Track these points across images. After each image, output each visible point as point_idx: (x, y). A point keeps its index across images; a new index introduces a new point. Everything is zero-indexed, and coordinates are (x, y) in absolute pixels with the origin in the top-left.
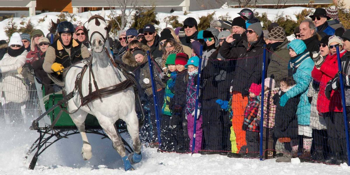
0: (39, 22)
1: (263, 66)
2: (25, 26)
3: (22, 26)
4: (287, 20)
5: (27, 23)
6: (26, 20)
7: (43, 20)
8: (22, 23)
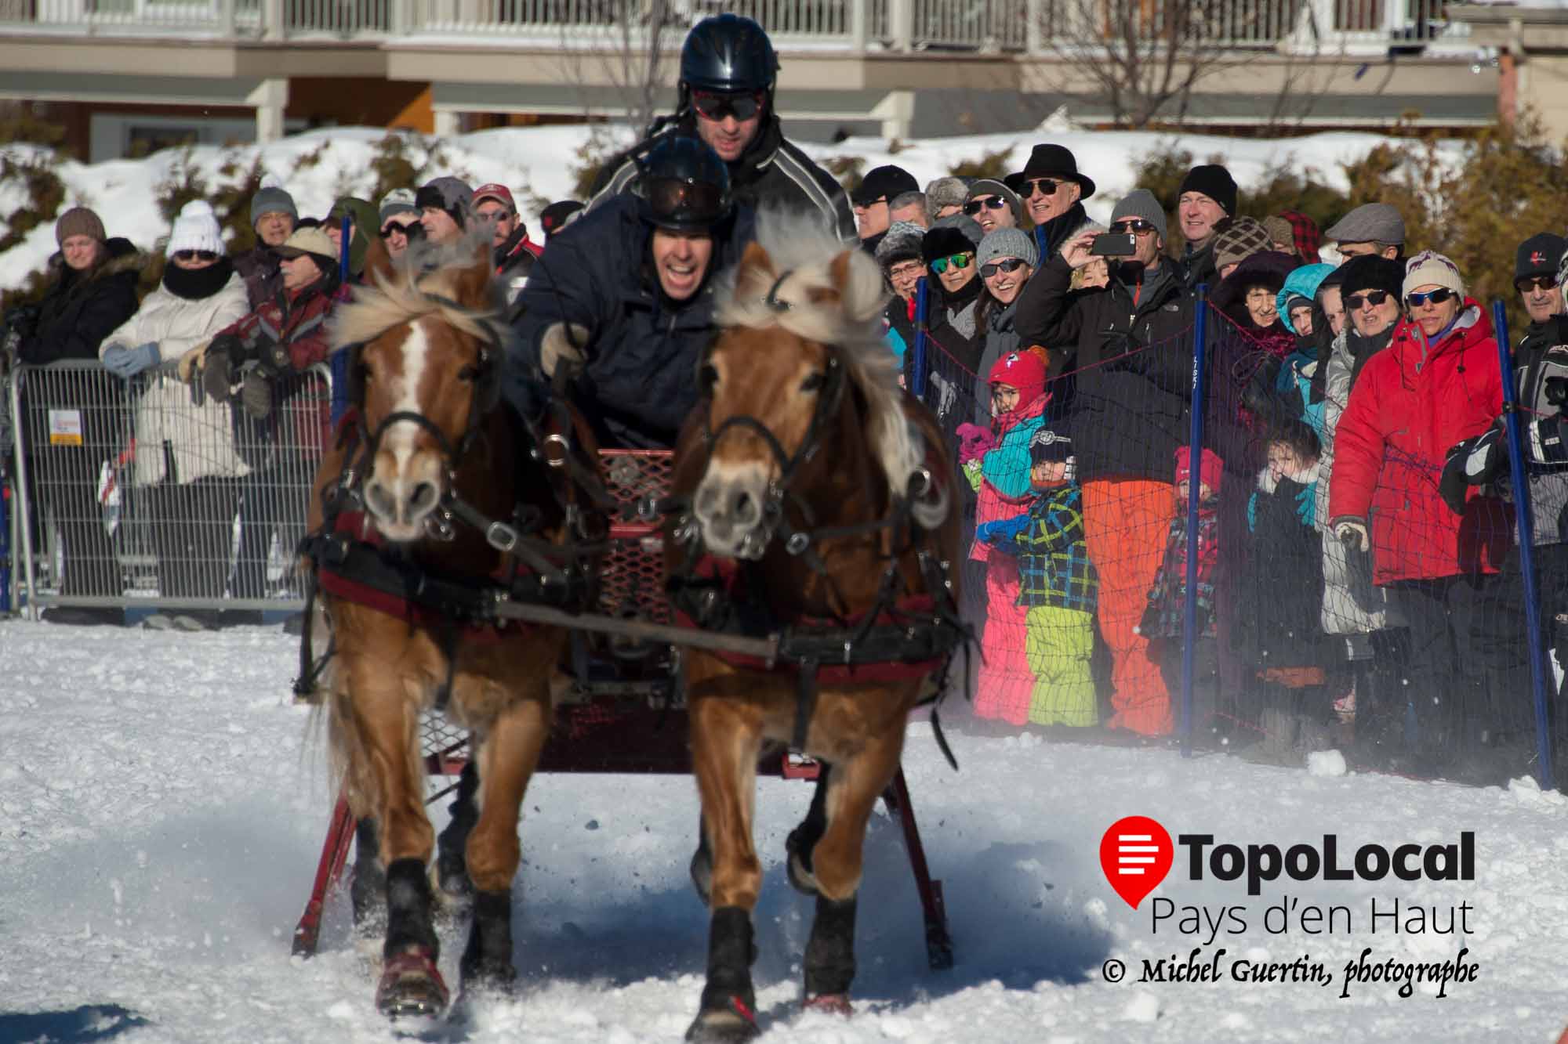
0: (297, 167)
1: (1195, 372)
2: (238, 181)
3: (226, 180)
4: (1311, 186)
5: (246, 171)
6: (246, 158)
7: (313, 160)
8: (228, 170)
